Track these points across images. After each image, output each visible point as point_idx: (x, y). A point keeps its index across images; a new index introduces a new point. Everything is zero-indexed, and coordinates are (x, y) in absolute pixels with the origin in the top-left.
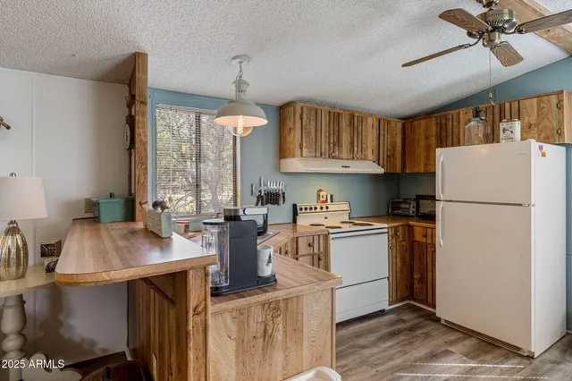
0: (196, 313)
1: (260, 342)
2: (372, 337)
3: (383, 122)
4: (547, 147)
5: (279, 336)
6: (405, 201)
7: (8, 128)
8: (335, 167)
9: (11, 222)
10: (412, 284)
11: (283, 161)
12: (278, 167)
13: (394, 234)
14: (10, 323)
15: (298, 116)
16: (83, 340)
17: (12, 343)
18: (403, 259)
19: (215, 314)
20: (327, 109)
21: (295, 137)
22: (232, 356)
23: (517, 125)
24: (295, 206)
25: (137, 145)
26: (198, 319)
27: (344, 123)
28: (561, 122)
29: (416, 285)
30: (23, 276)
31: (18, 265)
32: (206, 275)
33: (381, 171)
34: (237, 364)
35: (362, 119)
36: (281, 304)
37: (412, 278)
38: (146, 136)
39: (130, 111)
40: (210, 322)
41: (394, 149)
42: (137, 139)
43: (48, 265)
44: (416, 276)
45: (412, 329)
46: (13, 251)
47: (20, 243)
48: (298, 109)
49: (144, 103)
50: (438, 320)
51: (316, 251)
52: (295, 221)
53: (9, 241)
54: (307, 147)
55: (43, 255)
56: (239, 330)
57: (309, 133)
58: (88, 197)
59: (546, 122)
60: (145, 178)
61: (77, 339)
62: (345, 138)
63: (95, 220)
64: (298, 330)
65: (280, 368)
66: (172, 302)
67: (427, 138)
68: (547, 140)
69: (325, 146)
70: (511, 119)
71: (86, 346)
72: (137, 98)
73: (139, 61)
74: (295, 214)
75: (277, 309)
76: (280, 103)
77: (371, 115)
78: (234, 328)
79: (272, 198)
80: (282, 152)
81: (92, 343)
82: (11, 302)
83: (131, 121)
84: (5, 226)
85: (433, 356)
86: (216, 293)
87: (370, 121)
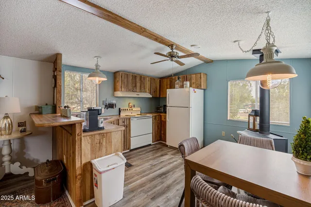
0: (78, 135)
1: (98, 145)
2: (144, 152)
3: (152, 79)
4: (196, 90)
5: (104, 143)
6: (161, 107)
7: (3, 79)
8: (134, 95)
9: (6, 114)
10: (161, 135)
11: (115, 93)
12: (113, 95)
13: (155, 118)
14: (6, 151)
15: (120, 77)
16: (34, 159)
17: (6, 159)
18: (158, 126)
19: (84, 136)
20: (131, 74)
21: (119, 84)
22: (89, 148)
23: (188, 83)
24: (120, 109)
25: (58, 86)
26: (79, 137)
27: (138, 79)
28: (201, 82)
29: (162, 135)
30: (11, 134)
31: (9, 130)
32: (81, 125)
33: (151, 96)
34: (91, 151)
35: (144, 78)
36: (105, 134)
37: (161, 133)
38: (61, 83)
39: (54, 73)
40: (83, 138)
41: (156, 88)
42: (57, 84)
43: (21, 130)
44: (162, 132)
45: (158, 149)
46: (7, 125)
47: (10, 122)
48: (121, 74)
49: (60, 71)
50: (167, 146)
51: (126, 124)
52: (120, 114)
53: (5, 121)
54: (124, 88)
55: (19, 126)
56: (92, 141)
57: (124, 83)
58: (36, 105)
59: (197, 82)
60: (61, 98)
61: (31, 159)
62: (138, 85)
63: (40, 113)
64: (111, 142)
65: (104, 152)
66: (71, 134)
67: (167, 85)
68: (197, 88)
69: (130, 88)
70: (187, 80)
71: (35, 161)
72: (58, 70)
73: (59, 56)
74: (120, 111)
75: (103, 136)
76: (114, 72)
77: (148, 77)
78: (90, 140)
79: (111, 106)
80: (115, 89)
81: (38, 161)
82: (6, 143)
83: (55, 77)
84: (3, 116)
85: (162, 155)
86: (85, 131)
87: (147, 78)
